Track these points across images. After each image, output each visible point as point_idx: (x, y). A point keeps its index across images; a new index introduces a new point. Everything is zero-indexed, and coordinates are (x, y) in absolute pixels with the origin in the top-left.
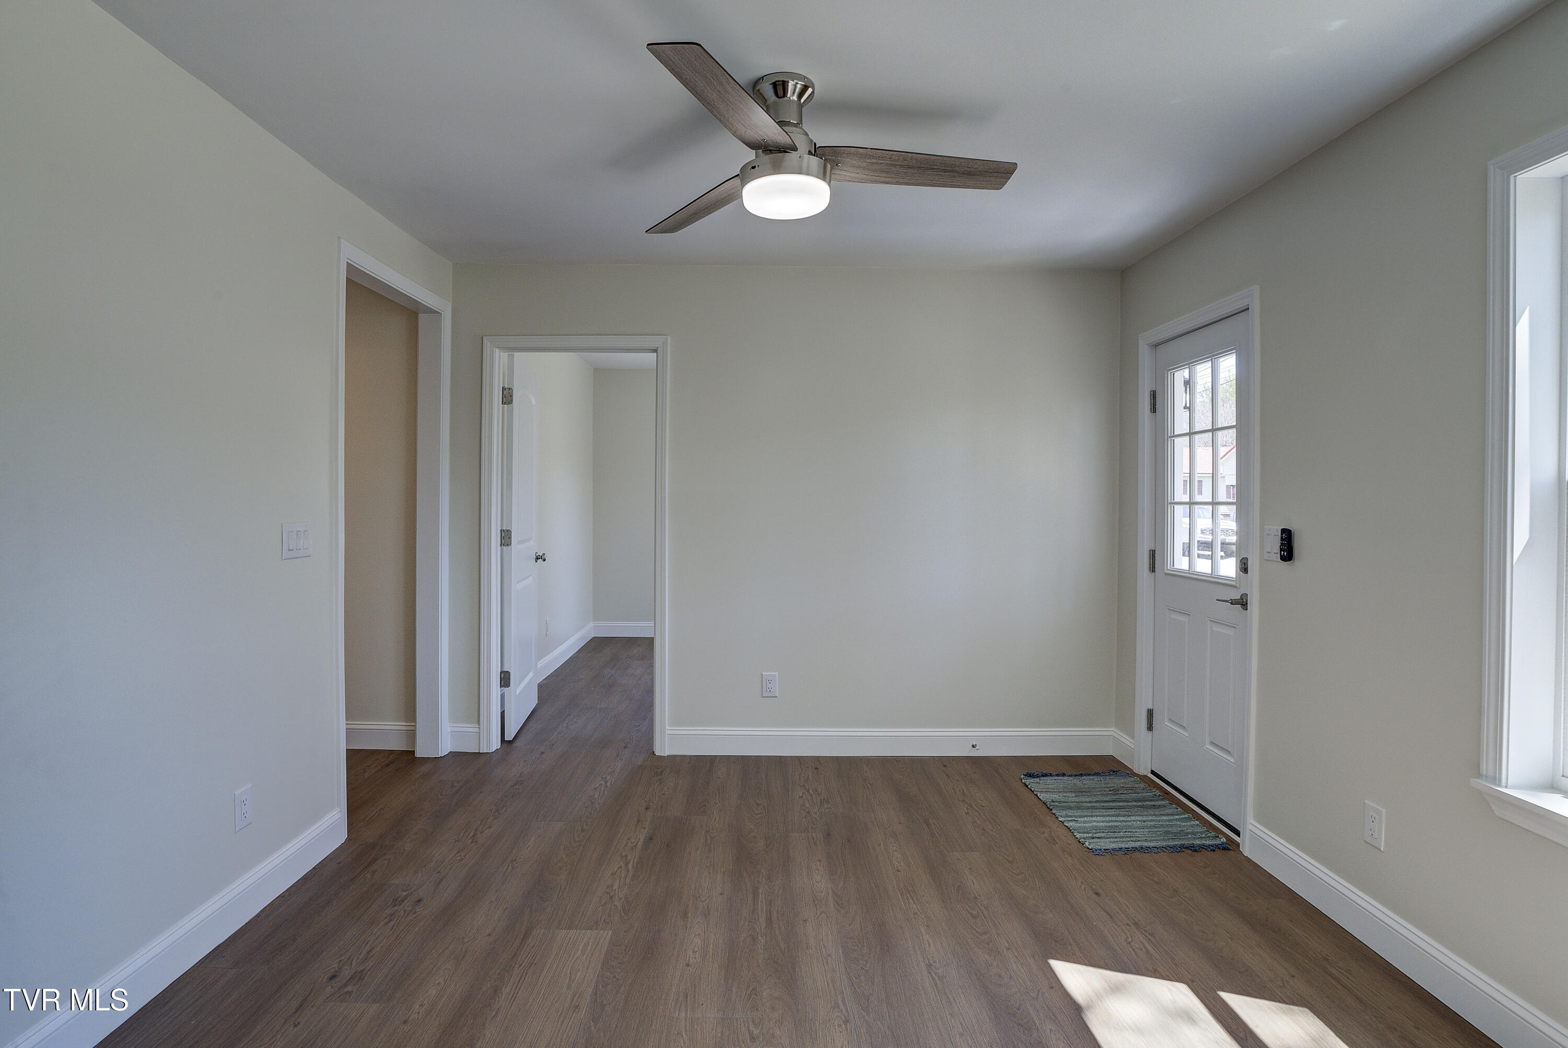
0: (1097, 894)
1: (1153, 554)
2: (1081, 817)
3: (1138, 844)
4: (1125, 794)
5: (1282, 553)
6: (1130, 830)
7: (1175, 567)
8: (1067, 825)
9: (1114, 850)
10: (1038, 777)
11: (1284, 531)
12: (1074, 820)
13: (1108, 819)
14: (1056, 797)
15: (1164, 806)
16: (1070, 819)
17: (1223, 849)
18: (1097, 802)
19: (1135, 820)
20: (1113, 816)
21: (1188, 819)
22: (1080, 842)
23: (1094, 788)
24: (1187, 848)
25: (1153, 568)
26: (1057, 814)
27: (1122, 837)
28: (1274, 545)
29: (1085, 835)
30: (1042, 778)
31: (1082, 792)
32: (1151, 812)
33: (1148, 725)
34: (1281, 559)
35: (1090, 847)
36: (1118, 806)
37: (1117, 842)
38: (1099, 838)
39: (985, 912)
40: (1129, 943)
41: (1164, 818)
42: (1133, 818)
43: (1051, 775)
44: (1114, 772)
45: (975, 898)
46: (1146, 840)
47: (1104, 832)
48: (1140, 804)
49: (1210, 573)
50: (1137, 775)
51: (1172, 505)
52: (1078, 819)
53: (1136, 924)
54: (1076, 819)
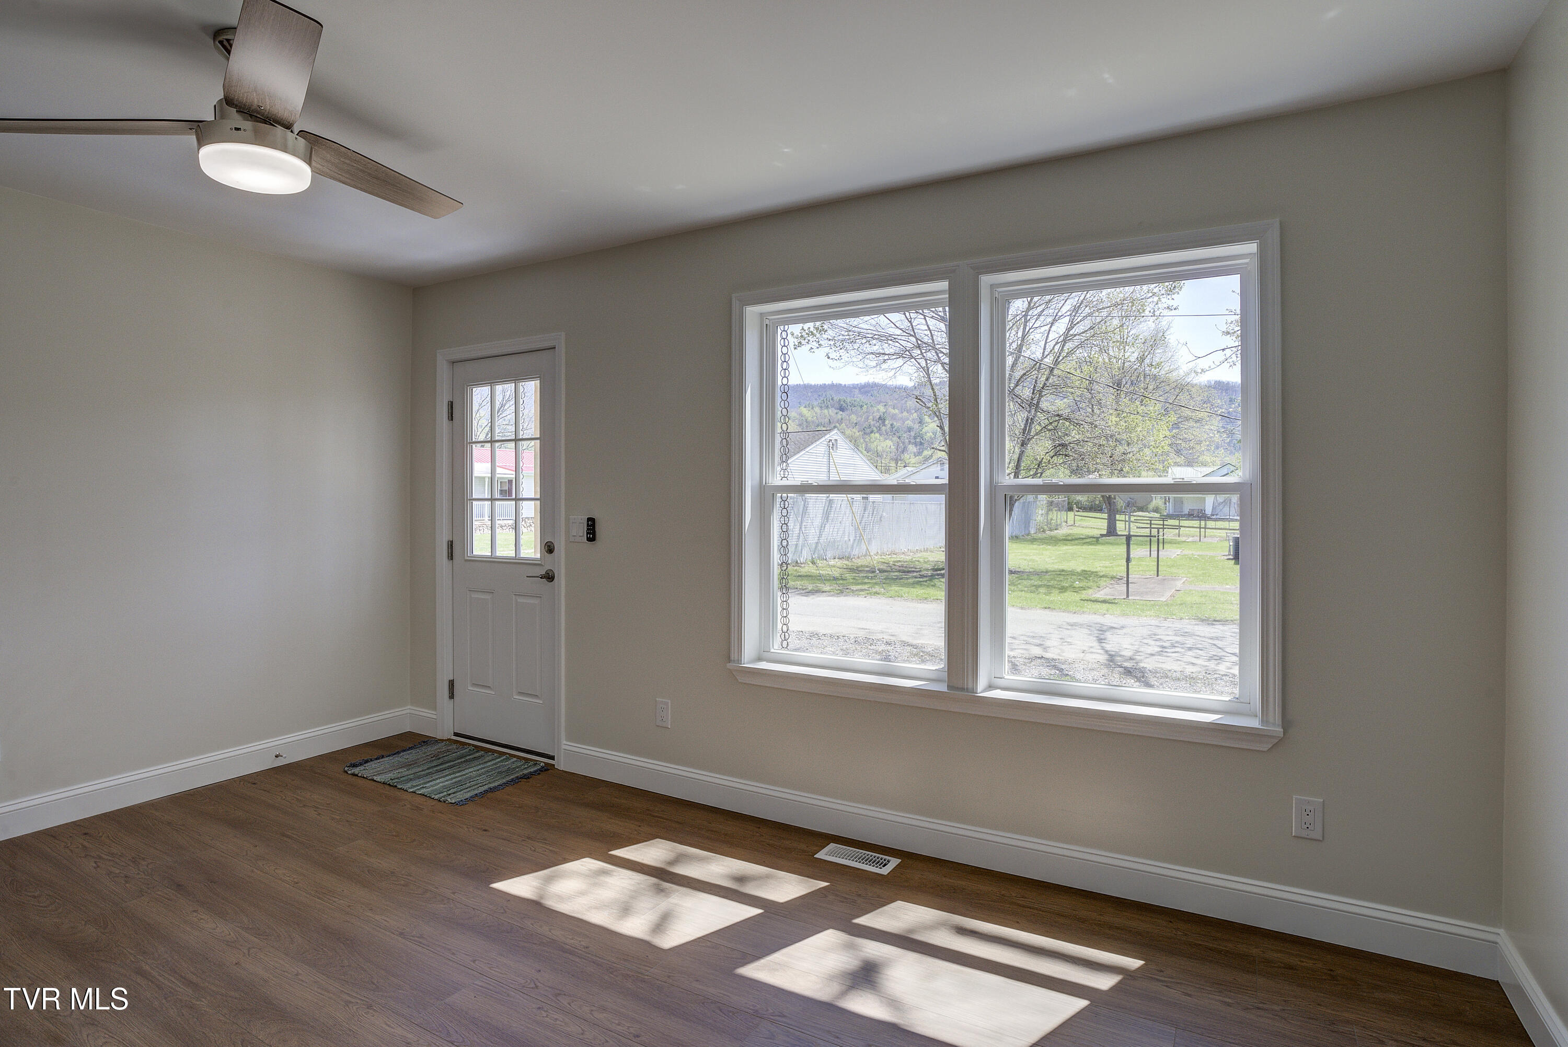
0: (485, 830)
1: (451, 545)
2: (425, 783)
3: (486, 787)
4: (446, 756)
5: (589, 535)
6: (472, 780)
7: (474, 554)
8: (420, 793)
9: (472, 797)
10: (361, 765)
11: (589, 519)
12: (423, 787)
13: (448, 778)
14: (391, 775)
15: (482, 756)
16: (419, 787)
17: (545, 771)
18: (428, 769)
19: (471, 771)
20: (450, 774)
21: (507, 759)
22: (441, 801)
23: (418, 759)
24: (521, 778)
25: (451, 556)
26: (405, 788)
27: (470, 787)
28: (581, 530)
29: (441, 795)
30: (366, 765)
31: (410, 765)
32: (476, 763)
33: (450, 694)
34: (587, 540)
35: (453, 801)
36: (448, 766)
37: (469, 791)
38: (454, 793)
39: (411, 878)
40: (535, 851)
41: (490, 764)
42: (467, 771)
43: (371, 760)
44: (424, 742)
45: (392, 873)
46: (490, 783)
47: (454, 788)
48: (463, 760)
49: (514, 556)
50: (442, 740)
51: (471, 501)
52: (426, 785)
53: (528, 838)
54: (424, 786)
